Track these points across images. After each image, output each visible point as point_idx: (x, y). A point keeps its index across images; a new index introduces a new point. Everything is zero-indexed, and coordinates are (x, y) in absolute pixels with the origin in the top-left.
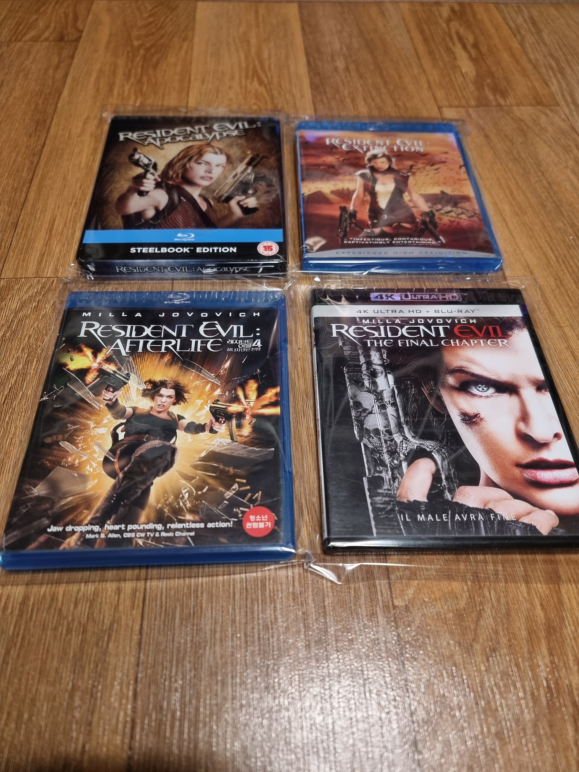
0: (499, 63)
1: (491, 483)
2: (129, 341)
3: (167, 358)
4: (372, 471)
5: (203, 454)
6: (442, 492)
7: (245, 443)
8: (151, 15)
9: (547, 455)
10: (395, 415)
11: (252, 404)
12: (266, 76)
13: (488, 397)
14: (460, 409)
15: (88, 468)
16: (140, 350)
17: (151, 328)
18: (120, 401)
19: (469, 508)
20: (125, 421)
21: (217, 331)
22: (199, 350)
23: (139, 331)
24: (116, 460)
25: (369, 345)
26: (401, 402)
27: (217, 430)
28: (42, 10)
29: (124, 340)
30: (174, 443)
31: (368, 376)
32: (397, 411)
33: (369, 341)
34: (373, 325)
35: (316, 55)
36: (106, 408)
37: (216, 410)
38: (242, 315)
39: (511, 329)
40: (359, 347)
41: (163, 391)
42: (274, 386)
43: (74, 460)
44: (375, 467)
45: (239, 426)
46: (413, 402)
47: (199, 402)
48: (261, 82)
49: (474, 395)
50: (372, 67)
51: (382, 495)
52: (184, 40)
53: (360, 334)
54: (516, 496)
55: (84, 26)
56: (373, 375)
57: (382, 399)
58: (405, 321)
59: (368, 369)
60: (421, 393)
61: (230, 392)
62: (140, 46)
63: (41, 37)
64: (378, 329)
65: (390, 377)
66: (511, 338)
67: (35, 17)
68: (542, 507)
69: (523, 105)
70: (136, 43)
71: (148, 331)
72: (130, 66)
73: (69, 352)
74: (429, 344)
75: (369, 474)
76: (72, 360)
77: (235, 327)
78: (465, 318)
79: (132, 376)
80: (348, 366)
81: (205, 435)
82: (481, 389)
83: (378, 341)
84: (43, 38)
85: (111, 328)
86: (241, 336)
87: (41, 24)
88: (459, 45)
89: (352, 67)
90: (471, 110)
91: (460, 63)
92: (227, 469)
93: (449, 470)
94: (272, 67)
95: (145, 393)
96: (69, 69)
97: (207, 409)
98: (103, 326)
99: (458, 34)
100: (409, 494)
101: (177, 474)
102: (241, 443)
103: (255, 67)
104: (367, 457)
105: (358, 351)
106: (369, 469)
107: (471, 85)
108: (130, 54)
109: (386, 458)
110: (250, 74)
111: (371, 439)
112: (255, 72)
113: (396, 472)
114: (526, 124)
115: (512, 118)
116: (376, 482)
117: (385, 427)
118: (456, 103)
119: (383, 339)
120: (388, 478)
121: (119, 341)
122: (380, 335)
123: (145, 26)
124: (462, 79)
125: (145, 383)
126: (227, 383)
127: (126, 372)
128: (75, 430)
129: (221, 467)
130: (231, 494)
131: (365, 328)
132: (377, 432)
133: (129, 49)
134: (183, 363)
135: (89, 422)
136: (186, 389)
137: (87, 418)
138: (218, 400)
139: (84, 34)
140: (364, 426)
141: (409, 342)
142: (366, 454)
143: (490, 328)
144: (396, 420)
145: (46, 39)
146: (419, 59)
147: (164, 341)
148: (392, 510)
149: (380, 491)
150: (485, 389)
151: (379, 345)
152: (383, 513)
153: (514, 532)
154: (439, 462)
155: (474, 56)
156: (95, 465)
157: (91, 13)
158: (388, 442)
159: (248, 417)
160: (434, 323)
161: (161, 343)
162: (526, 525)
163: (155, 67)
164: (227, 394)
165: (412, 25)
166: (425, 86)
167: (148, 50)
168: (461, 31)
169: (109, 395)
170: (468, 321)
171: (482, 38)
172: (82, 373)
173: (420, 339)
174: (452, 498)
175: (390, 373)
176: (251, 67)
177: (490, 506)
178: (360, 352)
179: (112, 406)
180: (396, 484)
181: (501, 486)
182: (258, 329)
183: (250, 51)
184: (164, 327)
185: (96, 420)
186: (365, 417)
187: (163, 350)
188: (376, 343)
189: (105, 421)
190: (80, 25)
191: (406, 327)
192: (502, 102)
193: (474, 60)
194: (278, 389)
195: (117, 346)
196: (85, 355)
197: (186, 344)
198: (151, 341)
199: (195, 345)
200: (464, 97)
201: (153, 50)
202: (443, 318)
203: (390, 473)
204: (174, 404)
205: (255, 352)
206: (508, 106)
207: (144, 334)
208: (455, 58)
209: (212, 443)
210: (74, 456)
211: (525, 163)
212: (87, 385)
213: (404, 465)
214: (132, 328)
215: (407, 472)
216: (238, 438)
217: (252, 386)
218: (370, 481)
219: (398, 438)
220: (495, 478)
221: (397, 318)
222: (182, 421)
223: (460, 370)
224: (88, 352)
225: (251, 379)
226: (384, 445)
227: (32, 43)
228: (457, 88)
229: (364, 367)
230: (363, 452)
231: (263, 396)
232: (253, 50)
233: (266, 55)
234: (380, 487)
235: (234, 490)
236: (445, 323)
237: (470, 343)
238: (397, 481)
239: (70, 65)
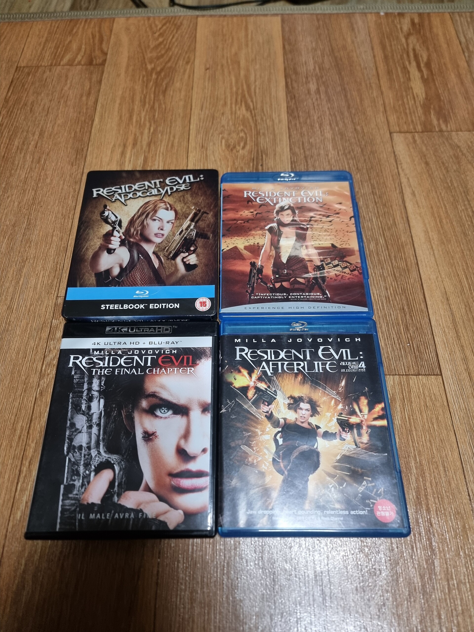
0: (447, 84)
1: (148, 489)
2: (271, 363)
3: (300, 377)
4: (69, 480)
5: (338, 457)
6: (113, 496)
7: (366, 449)
8: (161, 35)
9: (193, 466)
10: (97, 433)
11: (366, 417)
12: (252, 101)
13: (166, 418)
14: (144, 428)
15: (263, 466)
16: (280, 371)
17: (284, 352)
18: (274, 413)
19: (127, 508)
20: (280, 429)
21: (331, 355)
22: (321, 371)
23: (277, 355)
24: (281, 461)
25: (94, 374)
26: (104, 423)
27: (345, 438)
28: (75, 31)
29: (267, 362)
30: (317, 448)
31: (86, 401)
32: (99, 430)
33: (94, 370)
34: (101, 355)
35: (293, 77)
36: (266, 419)
37: (341, 422)
38: (347, 340)
39: (200, 358)
40: (86, 375)
41: (302, 405)
42: (380, 402)
43: (253, 460)
44: (72, 477)
45: (360, 435)
46: (113, 422)
47: (329, 414)
48: (248, 108)
49: (157, 416)
50: (339, 89)
51: (71, 499)
52: (187, 63)
53: (90, 364)
54: (161, 499)
55: (108, 48)
56: (90, 399)
57: (91, 420)
58: (125, 352)
59: (88, 394)
60: (120, 414)
61: (349, 406)
62: (153, 69)
63: (75, 61)
64: (103, 360)
65: (102, 401)
66: (198, 367)
67: (69, 39)
68: (175, 508)
69: (461, 131)
70: (149, 67)
71: (282, 355)
72: (145, 92)
73: (232, 372)
74: (137, 372)
75: (67, 482)
76: (235, 379)
77: (344, 350)
78: (170, 348)
79: (278, 392)
80: (74, 393)
81: (336, 442)
82: (163, 411)
83: (101, 370)
84: (76, 62)
85: (256, 352)
86: (349, 358)
87: (74, 46)
88: (414, 64)
89: (322, 89)
90: (417, 136)
91: (412, 84)
92: (356, 469)
93: (122, 478)
94: (257, 91)
95: (290, 406)
96: (98, 95)
97: (335, 420)
98: (251, 351)
99: (414, 50)
100: (89, 498)
101: (323, 473)
102: (362, 449)
103: (243, 90)
104: (68, 469)
105: (84, 378)
106: (67, 478)
107: (419, 108)
108: (145, 78)
109: (82, 469)
110: (239, 100)
111: (74, 454)
112: (244, 96)
113: (85, 480)
114: (461, 151)
115: (450, 144)
116: (70, 488)
117: (87, 444)
118: (405, 128)
119: (105, 368)
120: (78, 485)
121: (264, 363)
122: (104, 364)
123: (156, 47)
124: (413, 102)
125: (288, 398)
126: (345, 399)
127: (274, 389)
128: (249, 436)
129: (352, 467)
130: (363, 489)
131: (95, 359)
132: (80, 448)
133: (144, 73)
134: (312, 382)
135: (257, 430)
136: (318, 404)
137: (254, 427)
138: (341, 414)
139: (108, 56)
140: (73, 443)
141: (124, 370)
142: (68, 466)
143: (185, 357)
144: (96, 438)
145: (79, 63)
146: (379, 80)
147: (295, 363)
148: (75, 510)
149: (70, 496)
150: (166, 411)
151: (101, 373)
152: (68, 513)
153: (151, 527)
154: (117, 472)
155: (426, 77)
156: (267, 464)
157: (113, 33)
158: (86, 456)
159: (364, 428)
160: (146, 354)
161: (293, 365)
162: (161, 522)
163: (164, 92)
164: (347, 408)
165: (376, 41)
166: (382, 109)
167: (159, 73)
168: (418, 47)
169: (265, 408)
170: (171, 351)
171: (434, 56)
172: (245, 390)
173: (132, 368)
174: (118, 501)
175: (102, 398)
176: (240, 91)
177: (141, 507)
178: (86, 379)
179: (270, 417)
180: (83, 490)
181: (154, 491)
182: (361, 353)
183: (239, 74)
184: (293, 351)
185: (261, 428)
186: (75, 435)
187: (296, 371)
188: (99, 372)
189: (268, 430)
190: (104, 46)
191: (125, 357)
192: (444, 127)
193: (425, 81)
194: (383, 405)
195: (263, 367)
196: (243, 375)
197: (311, 366)
198: (286, 363)
199: (318, 366)
200: (412, 121)
201: (163, 74)
202: (153, 349)
203: (81, 481)
204: (312, 416)
205: (361, 372)
206: (448, 131)
207: (280, 357)
208: (409, 79)
209: (343, 448)
210: (252, 457)
211: (456, 191)
212: (250, 400)
213: (93, 474)
214: (271, 351)
215: (93, 481)
216: (360, 444)
217: (364, 401)
218: (65, 487)
219: (94, 453)
220: (152, 485)
221: (120, 349)
222: (319, 430)
223: (154, 395)
224: (245, 372)
225: (362, 396)
226: (83, 458)
227: (68, 67)
228: (408, 111)
229: (85, 394)
230: (67, 464)
231: (373, 411)
232: (242, 73)
233: (252, 78)
234: (71, 492)
235: (364, 485)
236: (154, 354)
237: (167, 372)
238: (84, 487)
239: (99, 91)
